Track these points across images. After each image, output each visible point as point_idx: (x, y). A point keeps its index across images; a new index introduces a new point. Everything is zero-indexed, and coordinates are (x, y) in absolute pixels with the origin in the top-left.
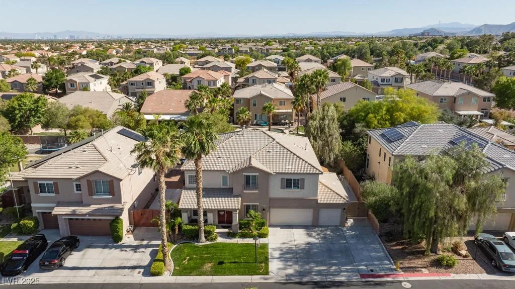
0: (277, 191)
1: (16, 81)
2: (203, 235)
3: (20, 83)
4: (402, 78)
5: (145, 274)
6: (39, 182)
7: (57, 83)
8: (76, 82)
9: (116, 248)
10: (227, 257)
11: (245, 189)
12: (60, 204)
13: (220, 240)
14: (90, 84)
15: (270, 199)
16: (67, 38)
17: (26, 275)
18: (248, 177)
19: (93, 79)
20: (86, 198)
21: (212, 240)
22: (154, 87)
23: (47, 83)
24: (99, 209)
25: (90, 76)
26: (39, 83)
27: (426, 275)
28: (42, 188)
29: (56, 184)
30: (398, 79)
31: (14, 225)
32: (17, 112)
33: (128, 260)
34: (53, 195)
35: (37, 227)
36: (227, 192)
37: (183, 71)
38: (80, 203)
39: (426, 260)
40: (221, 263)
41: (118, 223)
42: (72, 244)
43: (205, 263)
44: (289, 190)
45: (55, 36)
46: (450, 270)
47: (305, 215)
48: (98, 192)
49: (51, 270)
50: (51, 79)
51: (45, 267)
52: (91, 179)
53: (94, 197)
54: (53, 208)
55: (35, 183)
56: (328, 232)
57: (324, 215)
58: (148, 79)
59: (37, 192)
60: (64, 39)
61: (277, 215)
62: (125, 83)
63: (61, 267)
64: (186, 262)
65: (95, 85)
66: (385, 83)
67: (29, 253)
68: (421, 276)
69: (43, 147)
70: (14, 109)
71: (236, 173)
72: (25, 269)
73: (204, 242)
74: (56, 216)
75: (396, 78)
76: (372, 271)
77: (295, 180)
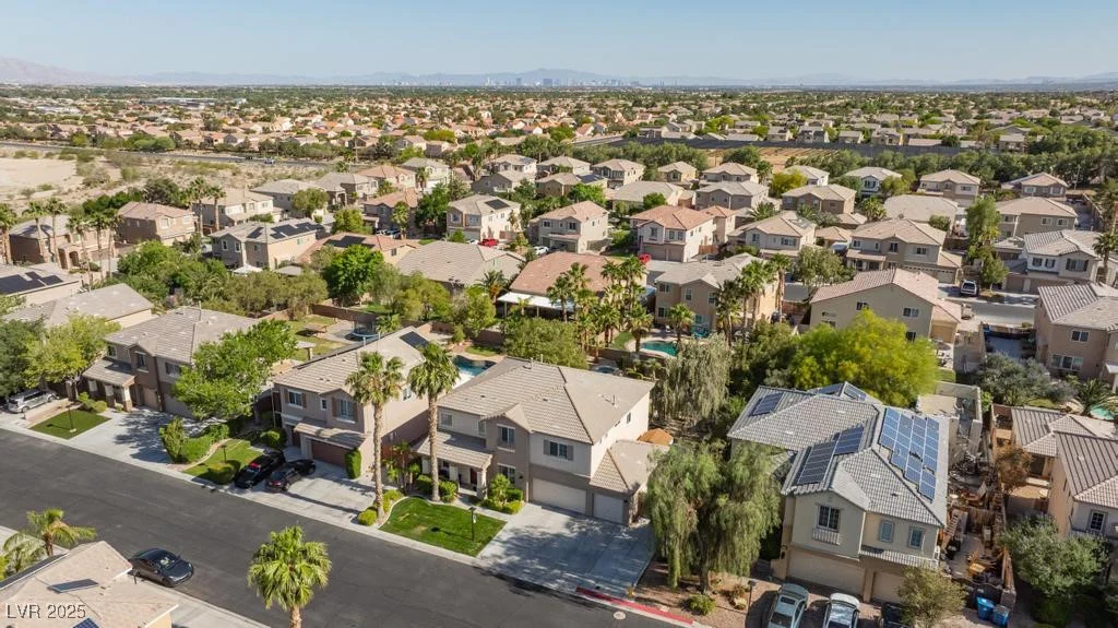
0: (539, 456)
1: (382, 204)
2: (436, 492)
3: (388, 207)
4: (1087, 262)
5: (355, 521)
6: (289, 390)
7: (435, 212)
8: (461, 213)
9: (347, 484)
10: (447, 524)
11: (499, 445)
12: (307, 420)
13: (457, 503)
14: (483, 219)
15: (531, 465)
16: (538, 84)
17: (253, 491)
18: (505, 430)
19: (490, 209)
20: (330, 418)
21: (445, 501)
22: (578, 233)
23: (422, 212)
24: (341, 434)
25: (487, 203)
26: (412, 209)
27: (662, 614)
28: (291, 398)
29: (304, 396)
30: (1074, 262)
31: (263, 434)
32: (341, 273)
33: (349, 500)
34: (301, 408)
35: (285, 441)
36: (478, 444)
37: (649, 202)
38: (324, 424)
39: (680, 596)
40: (435, 530)
41: (353, 455)
42: (305, 469)
43: (419, 524)
44: (554, 458)
45: (519, 80)
46: (697, 617)
47: (576, 499)
48: (343, 414)
49: (274, 492)
50: (428, 205)
51: (271, 489)
52: (336, 397)
53: (338, 419)
54: (297, 423)
55: (286, 391)
56: (597, 528)
57: (602, 504)
58: (571, 218)
59: (287, 402)
60: (532, 86)
61: (543, 489)
62: (535, 220)
63: (284, 490)
64: (401, 518)
65: (491, 219)
66: (1043, 268)
67: (262, 468)
68: (652, 612)
69: (356, 331)
70: (337, 268)
71: (491, 421)
72: (254, 484)
73: (437, 500)
74: (298, 433)
75: (1069, 260)
76: (598, 588)
77: (561, 445)
